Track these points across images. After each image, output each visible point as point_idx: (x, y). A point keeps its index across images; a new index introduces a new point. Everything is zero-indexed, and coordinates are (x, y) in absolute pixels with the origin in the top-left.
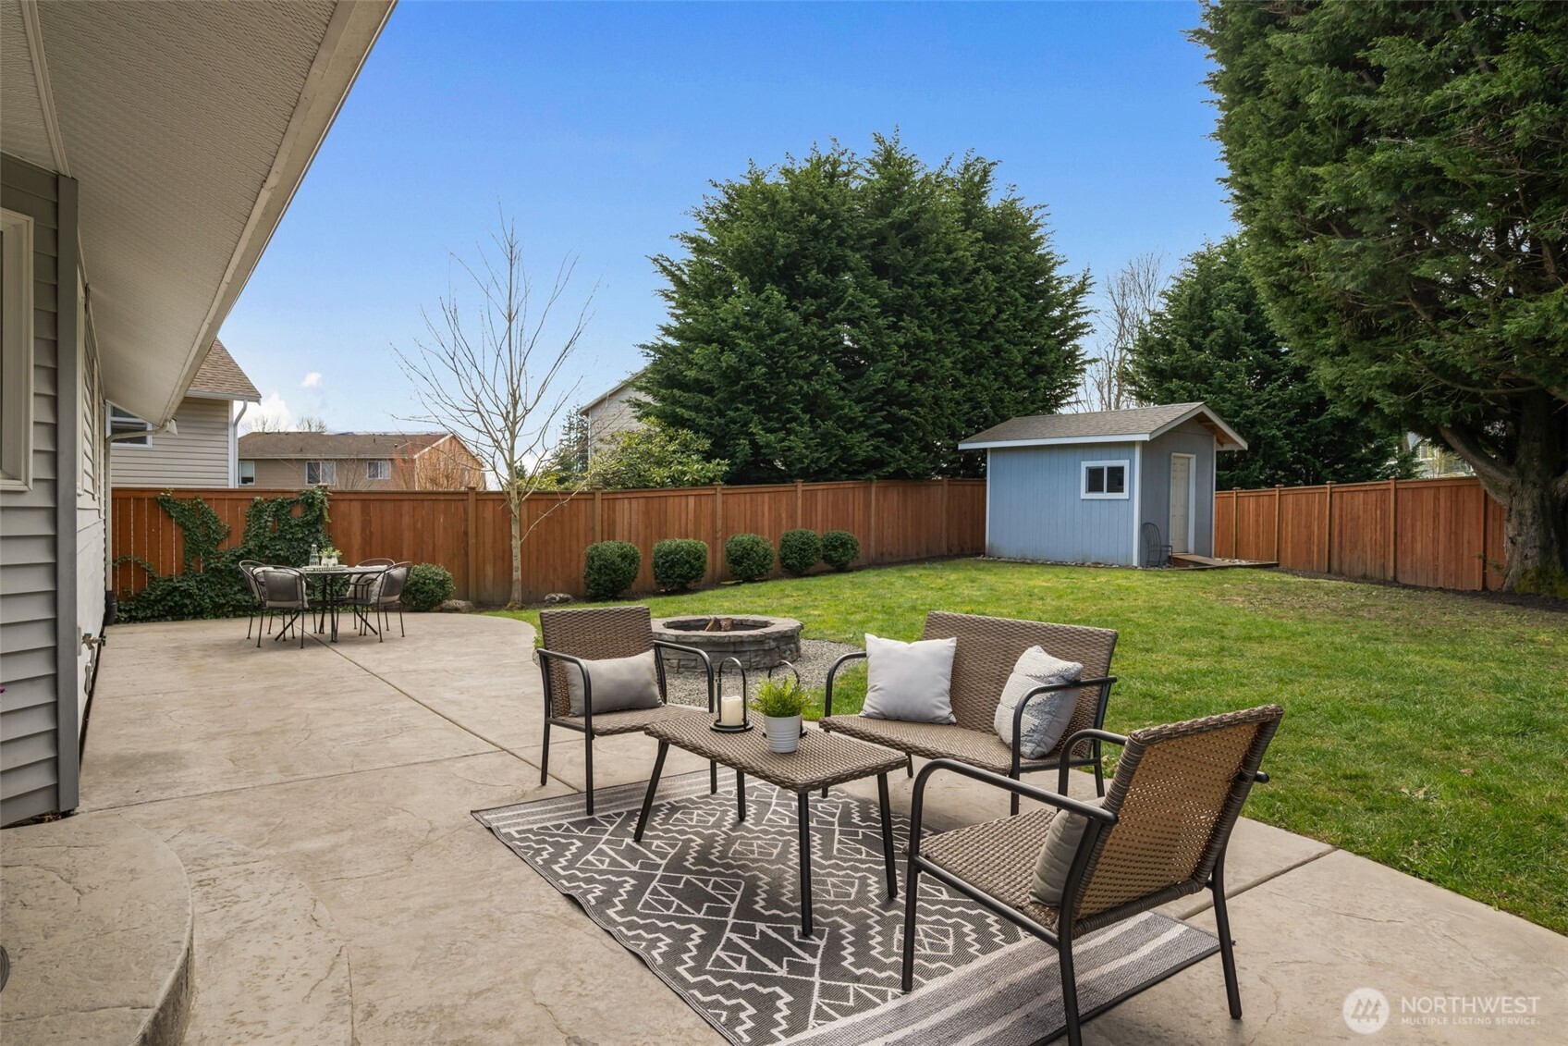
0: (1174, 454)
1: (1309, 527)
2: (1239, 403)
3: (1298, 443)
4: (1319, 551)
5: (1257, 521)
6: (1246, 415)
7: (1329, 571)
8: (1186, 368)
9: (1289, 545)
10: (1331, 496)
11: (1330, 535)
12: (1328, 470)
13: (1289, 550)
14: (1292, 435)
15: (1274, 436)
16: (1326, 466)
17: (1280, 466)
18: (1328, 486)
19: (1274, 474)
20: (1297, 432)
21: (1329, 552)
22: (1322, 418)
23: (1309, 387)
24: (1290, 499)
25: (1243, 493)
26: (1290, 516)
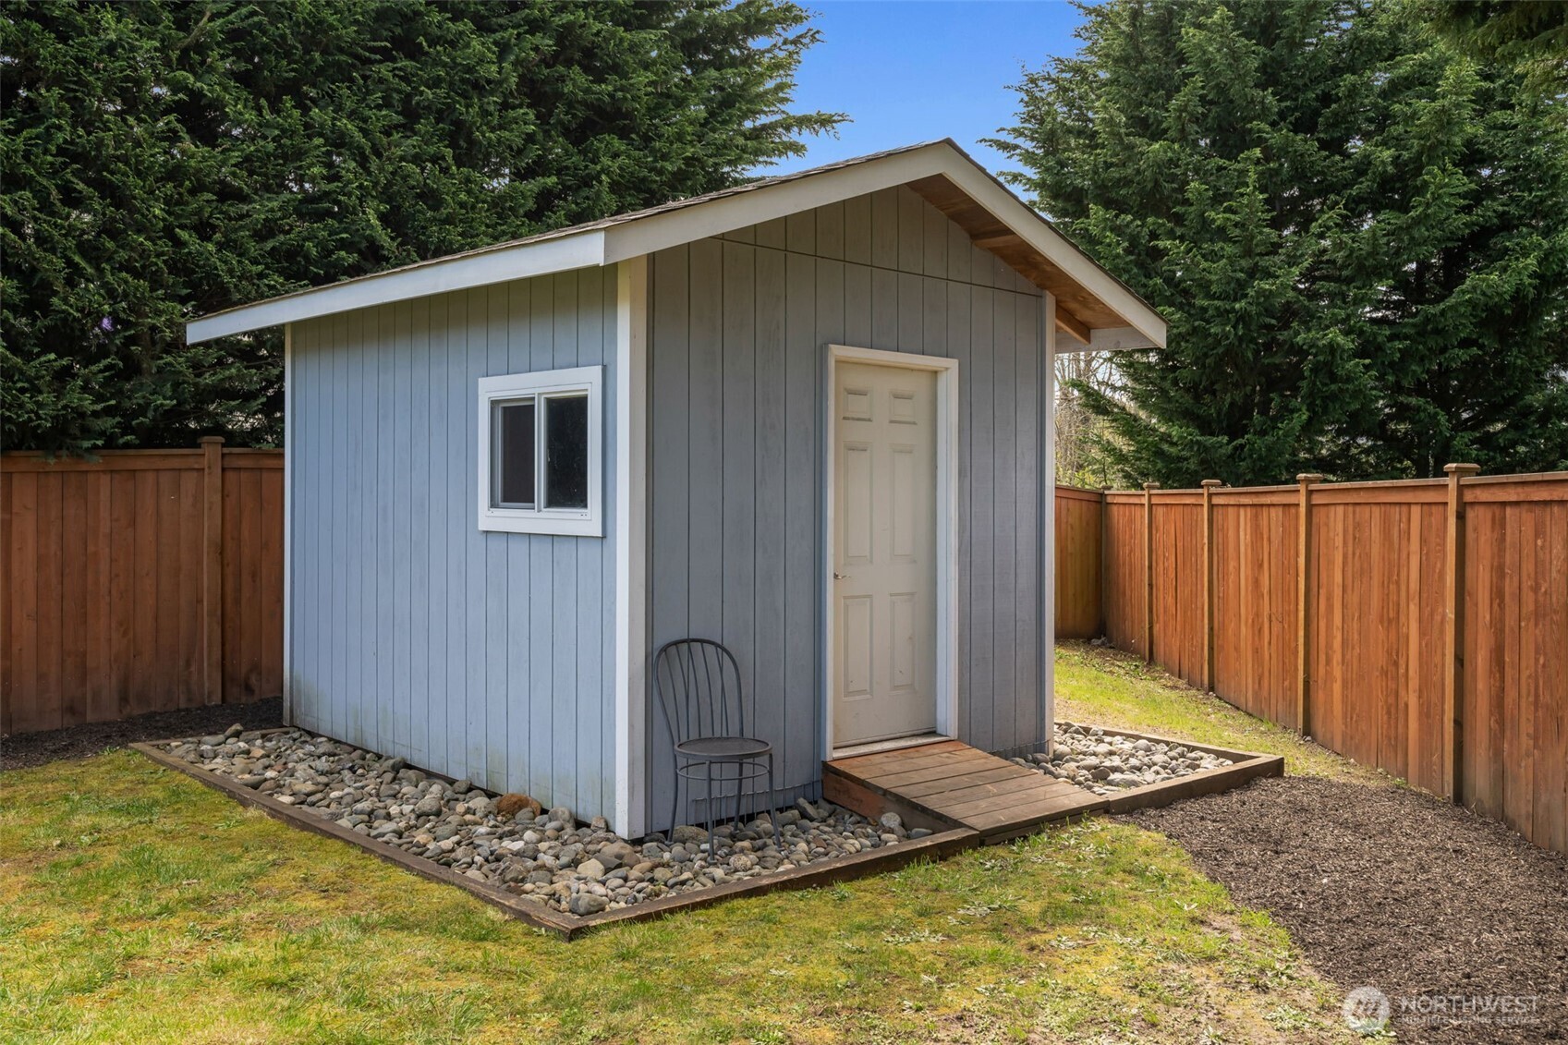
0: (837, 351)
1: (1392, 620)
2: (1244, 263)
3: (1392, 364)
4: (1425, 713)
5: (1256, 583)
6: (1261, 292)
7: (1459, 798)
8: (1127, 182)
9: (1337, 672)
10: (1461, 517)
11: (1459, 661)
12: (1468, 436)
13: (1337, 687)
14: (1380, 348)
15: (1332, 348)
16: (1461, 426)
17: (1355, 425)
18: (1451, 482)
19: (1347, 447)
20: (1391, 338)
21: (1459, 723)
22: (1451, 301)
23: (1417, 222)
24: (1336, 522)
25: (1227, 495)
26: (1338, 578)
